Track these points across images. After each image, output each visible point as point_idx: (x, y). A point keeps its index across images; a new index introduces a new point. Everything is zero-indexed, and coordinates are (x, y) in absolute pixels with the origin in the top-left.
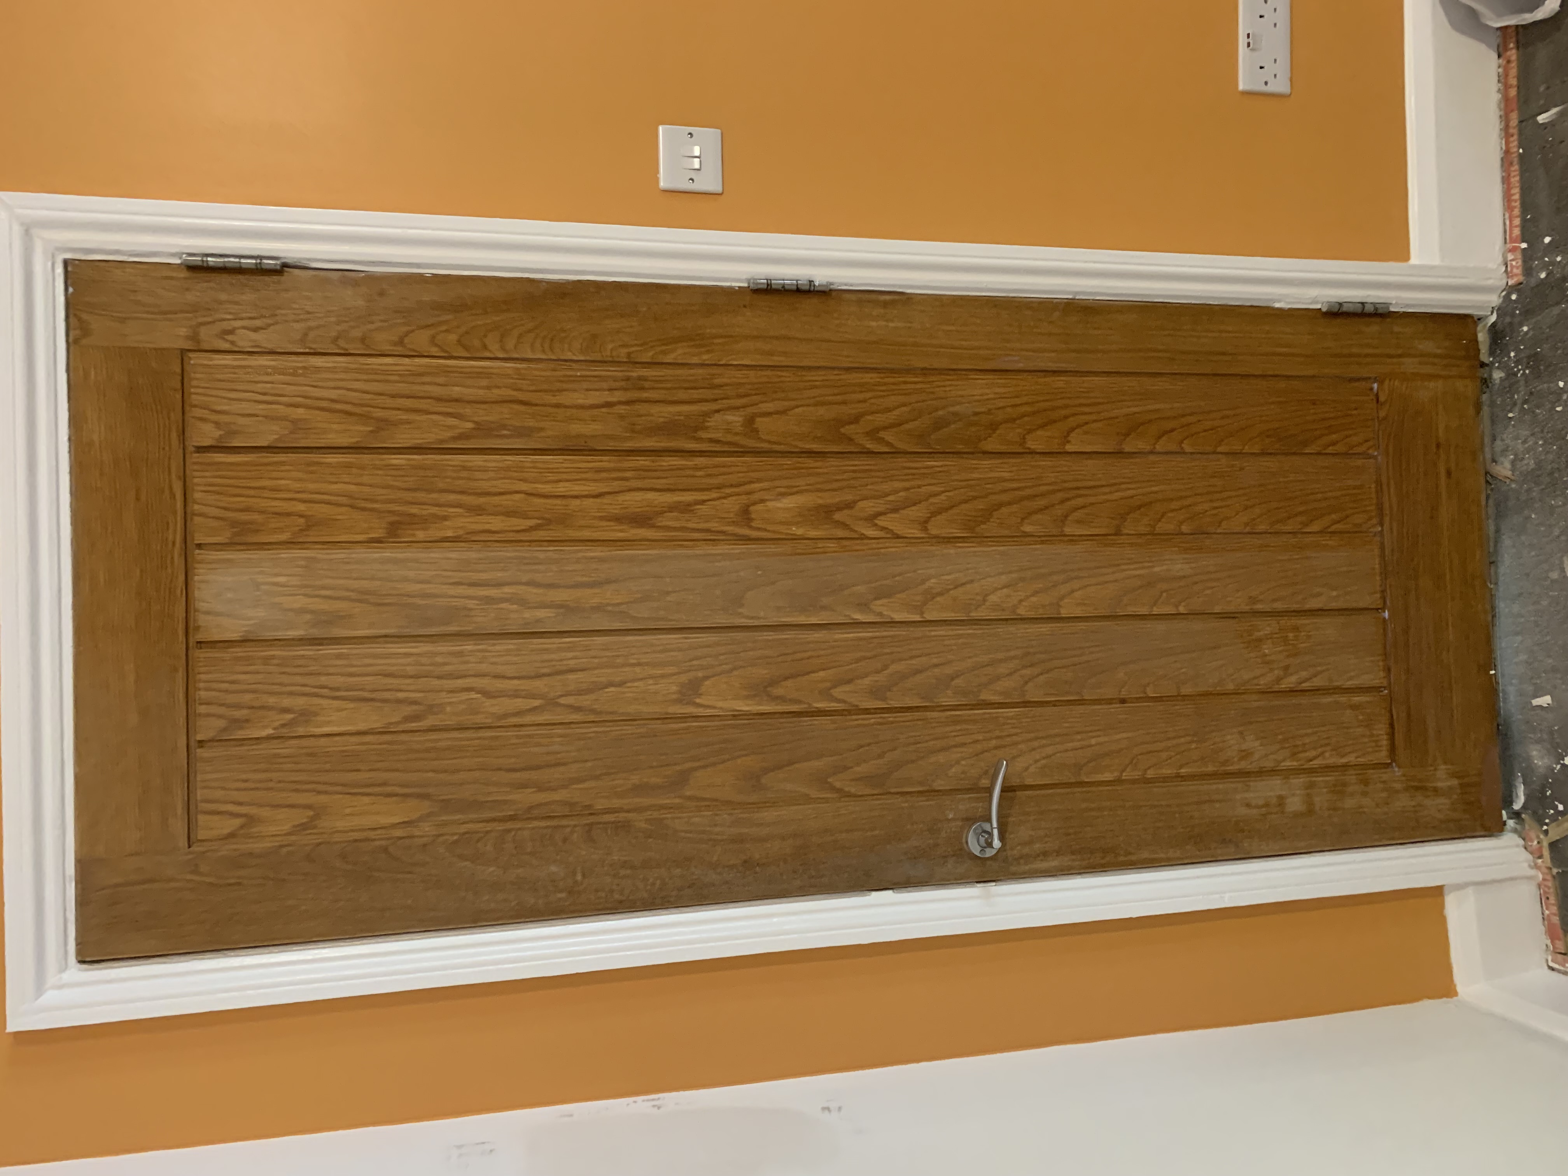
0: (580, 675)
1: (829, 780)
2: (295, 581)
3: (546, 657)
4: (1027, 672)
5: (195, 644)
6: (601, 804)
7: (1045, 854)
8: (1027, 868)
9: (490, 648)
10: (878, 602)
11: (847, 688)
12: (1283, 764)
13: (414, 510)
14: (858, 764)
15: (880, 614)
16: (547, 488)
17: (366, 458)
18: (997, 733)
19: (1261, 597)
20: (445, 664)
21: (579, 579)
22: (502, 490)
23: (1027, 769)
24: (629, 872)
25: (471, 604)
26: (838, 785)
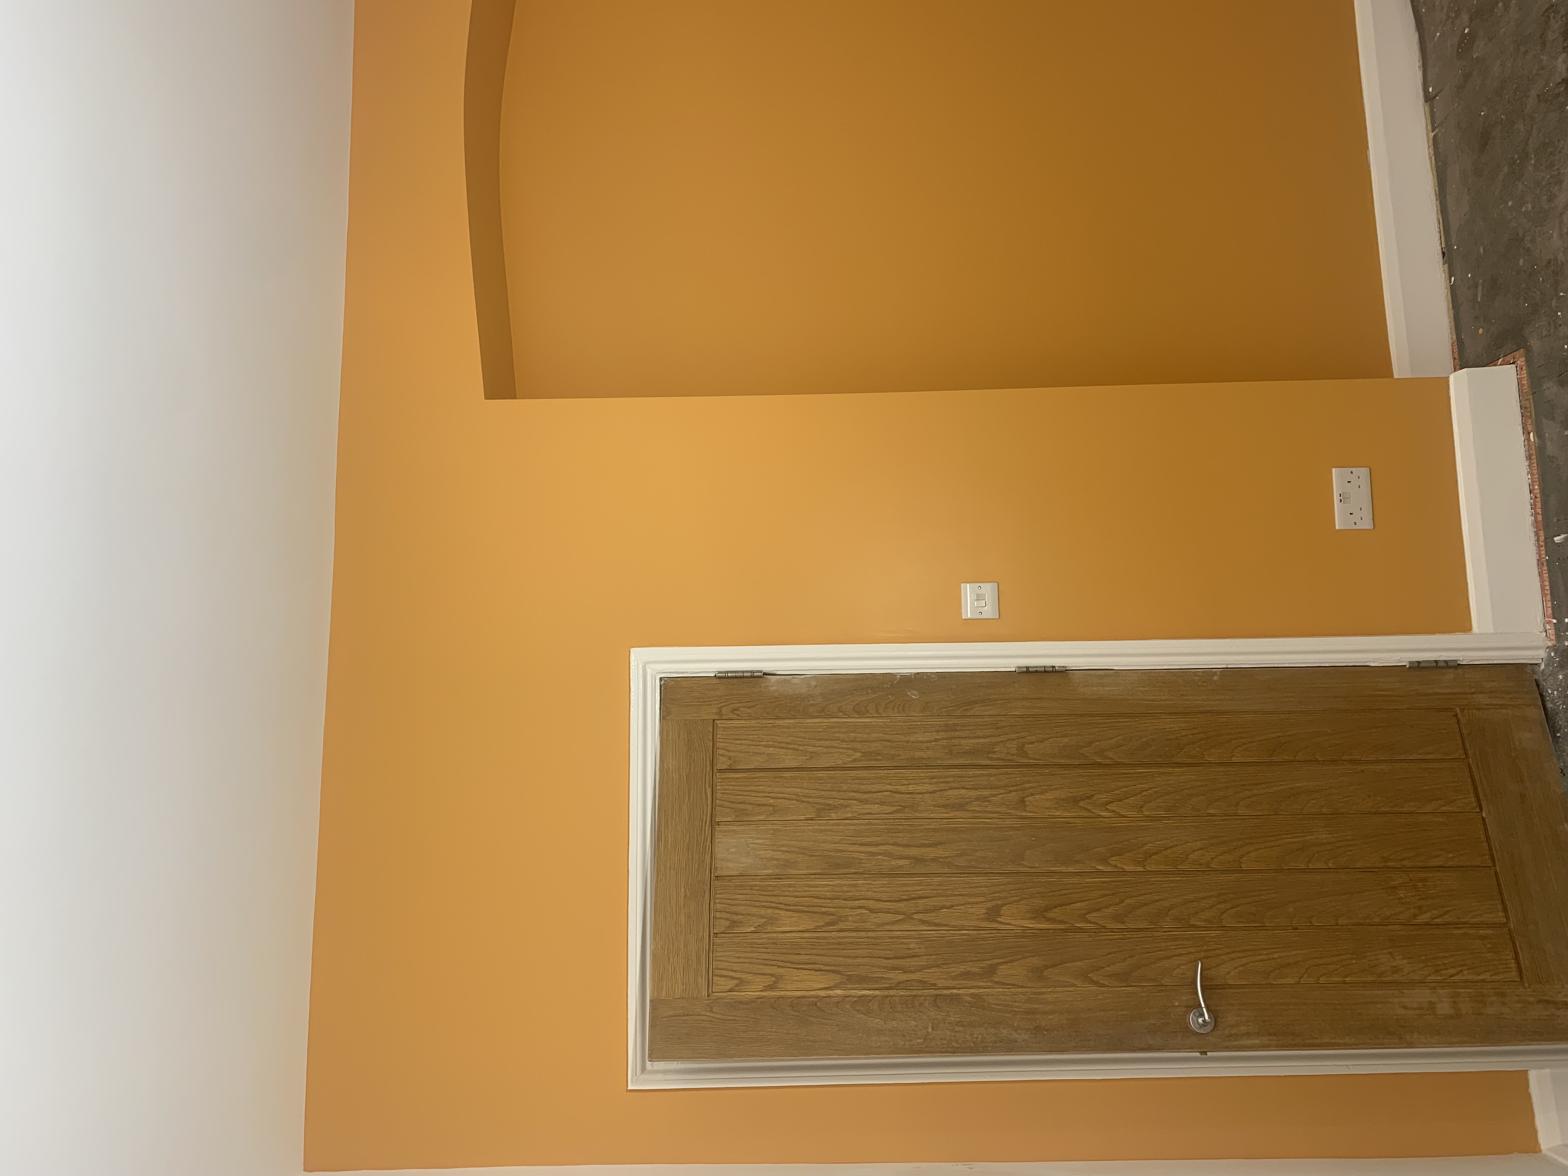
0: (925, 900)
1: (1089, 975)
2: (767, 842)
3: (905, 889)
4: (1223, 906)
5: (714, 878)
6: (941, 982)
7: (1248, 1035)
8: (1236, 1043)
9: (873, 883)
10: (1114, 858)
11: (1094, 914)
12: (1429, 978)
13: (830, 802)
14: (1108, 966)
15: (1116, 866)
16: (903, 788)
17: (804, 774)
18: (1205, 948)
19: (1391, 857)
20: (848, 891)
21: (922, 842)
22: (878, 790)
23: (1229, 973)
24: (961, 1028)
25: (862, 856)
26: (1095, 979)
